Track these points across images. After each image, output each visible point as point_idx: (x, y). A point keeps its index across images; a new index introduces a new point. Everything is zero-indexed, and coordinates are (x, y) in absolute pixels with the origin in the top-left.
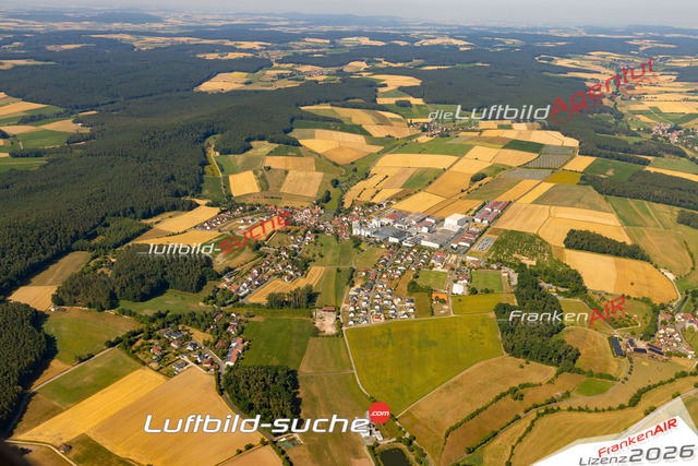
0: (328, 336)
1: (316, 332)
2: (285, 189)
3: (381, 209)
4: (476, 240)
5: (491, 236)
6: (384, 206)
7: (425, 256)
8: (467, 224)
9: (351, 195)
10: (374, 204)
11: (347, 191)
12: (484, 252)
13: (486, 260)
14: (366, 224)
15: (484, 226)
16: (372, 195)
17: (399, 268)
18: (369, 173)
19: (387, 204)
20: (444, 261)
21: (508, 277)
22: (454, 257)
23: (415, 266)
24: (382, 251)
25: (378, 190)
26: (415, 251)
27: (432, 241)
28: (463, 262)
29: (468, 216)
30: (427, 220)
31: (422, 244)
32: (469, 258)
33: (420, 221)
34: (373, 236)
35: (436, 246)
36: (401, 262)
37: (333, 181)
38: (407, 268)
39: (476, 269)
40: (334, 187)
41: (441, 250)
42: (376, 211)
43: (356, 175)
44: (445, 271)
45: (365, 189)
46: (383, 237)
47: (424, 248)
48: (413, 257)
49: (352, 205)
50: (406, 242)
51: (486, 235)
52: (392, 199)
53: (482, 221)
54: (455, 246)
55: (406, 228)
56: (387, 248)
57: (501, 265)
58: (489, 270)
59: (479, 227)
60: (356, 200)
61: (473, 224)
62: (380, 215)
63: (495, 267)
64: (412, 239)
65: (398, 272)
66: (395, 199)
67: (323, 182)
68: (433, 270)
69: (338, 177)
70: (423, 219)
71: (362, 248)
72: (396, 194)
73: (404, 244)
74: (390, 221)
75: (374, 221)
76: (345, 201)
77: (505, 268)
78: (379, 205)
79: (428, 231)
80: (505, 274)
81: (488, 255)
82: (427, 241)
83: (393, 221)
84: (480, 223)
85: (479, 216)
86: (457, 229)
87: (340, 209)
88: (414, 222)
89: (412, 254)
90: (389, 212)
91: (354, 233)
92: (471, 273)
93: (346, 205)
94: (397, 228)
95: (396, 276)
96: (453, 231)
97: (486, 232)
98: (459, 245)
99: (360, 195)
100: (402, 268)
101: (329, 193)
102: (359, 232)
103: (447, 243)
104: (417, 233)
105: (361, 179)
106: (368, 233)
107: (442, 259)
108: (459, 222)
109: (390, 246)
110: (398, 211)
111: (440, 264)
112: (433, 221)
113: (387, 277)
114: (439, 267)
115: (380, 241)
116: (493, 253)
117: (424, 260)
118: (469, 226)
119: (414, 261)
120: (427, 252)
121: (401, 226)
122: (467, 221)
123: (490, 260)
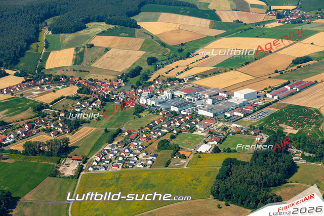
0: (65, 177)
1: (56, 174)
2: (97, 65)
3: (181, 84)
4: (254, 112)
5: (272, 109)
6: (185, 81)
7: (193, 122)
8: (257, 99)
9: (162, 71)
10: (177, 79)
11: (159, 68)
12: (254, 121)
13: (249, 128)
14: (157, 95)
15: (271, 101)
16: (180, 72)
17: (162, 130)
18: (192, 54)
19: (189, 79)
20: (208, 127)
21: (260, 141)
22: (221, 124)
23: (178, 129)
24: (157, 117)
25: (188, 68)
26: (187, 118)
27: (208, 110)
28: (225, 129)
29: (263, 92)
30: (220, 94)
31: (199, 113)
32: (234, 125)
33: (214, 95)
34: (158, 105)
35: (211, 115)
36: (168, 126)
37: (148, 59)
38: (171, 131)
39: (234, 134)
40: (149, 65)
41: (213, 119)
42: (174, 85)
43: (179, 55)
44: (205, 134)
45: (177, 67)
46: (167, 107)
47: (197, 116)
48: (181, 123)
49: (155, 80)
50: (185, 111)
51: (268, 108)
52: (197, 76)
53: (273, 97)
54: (228, 115)
55: (196, 100)
56: (164, 115)
57: (260, 132)
58: (246, 135)
59: (267, 101)
60: (162, 75)
61: (262, 99)
62: (176, 89)
63: (252, 133)
64: (192, 109)
65: (160, 134)
66: (200, 76)
67: (140, 60)
68: (193, 133)
69: (159, 56)
70: (218, 94)
71: (141, 114)
72: (205, 72)
73: (182, 112)
74: (183, 94)
75: (165, 92)
76: (152, 76)
77: (263, 134)
78: (180, 80)
79: (213, 103)
80: (259, 139)
81: (255, 124)
82: (203, 110)
83: (185, 93)
84: (270, 99)
85: (272, 92)
86: (241, 102)
87: (141, 82)
88: (207, 96)
89: (182, 120)
90: (187, 87)
91: (141, 102)
92: (226, 137)
93: (151, 80)
94: (187, 100)
95: (154, 137)
96: (236, 104)
97: (270, 106)
98: (234, 115)
99: (169, 72)
100: (165, 131)
101: (141, 69)
102: (145, 103)
103: (224, 113)
104: (202, 104)
105: (181, 59)
106: (153, 103)
107: (207, 125)
108: (246, 96)
109: (167, 114)
110: (197, 86)
111: (203, 129)
112: (225, 95)
113: (147, 137)
114: (200, 131)
115: (161, 110)
116: (262, 122)
117: (189, 125)
118: (257, 101)
119: (180, 126)
120: (198, 120)
121: (190, 98)
122: (258, 97)
123: (252, 127)
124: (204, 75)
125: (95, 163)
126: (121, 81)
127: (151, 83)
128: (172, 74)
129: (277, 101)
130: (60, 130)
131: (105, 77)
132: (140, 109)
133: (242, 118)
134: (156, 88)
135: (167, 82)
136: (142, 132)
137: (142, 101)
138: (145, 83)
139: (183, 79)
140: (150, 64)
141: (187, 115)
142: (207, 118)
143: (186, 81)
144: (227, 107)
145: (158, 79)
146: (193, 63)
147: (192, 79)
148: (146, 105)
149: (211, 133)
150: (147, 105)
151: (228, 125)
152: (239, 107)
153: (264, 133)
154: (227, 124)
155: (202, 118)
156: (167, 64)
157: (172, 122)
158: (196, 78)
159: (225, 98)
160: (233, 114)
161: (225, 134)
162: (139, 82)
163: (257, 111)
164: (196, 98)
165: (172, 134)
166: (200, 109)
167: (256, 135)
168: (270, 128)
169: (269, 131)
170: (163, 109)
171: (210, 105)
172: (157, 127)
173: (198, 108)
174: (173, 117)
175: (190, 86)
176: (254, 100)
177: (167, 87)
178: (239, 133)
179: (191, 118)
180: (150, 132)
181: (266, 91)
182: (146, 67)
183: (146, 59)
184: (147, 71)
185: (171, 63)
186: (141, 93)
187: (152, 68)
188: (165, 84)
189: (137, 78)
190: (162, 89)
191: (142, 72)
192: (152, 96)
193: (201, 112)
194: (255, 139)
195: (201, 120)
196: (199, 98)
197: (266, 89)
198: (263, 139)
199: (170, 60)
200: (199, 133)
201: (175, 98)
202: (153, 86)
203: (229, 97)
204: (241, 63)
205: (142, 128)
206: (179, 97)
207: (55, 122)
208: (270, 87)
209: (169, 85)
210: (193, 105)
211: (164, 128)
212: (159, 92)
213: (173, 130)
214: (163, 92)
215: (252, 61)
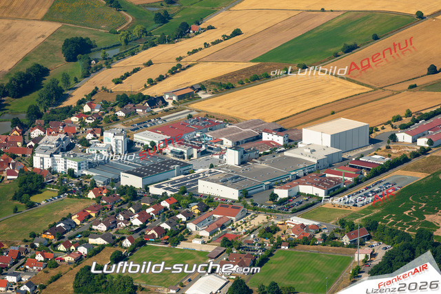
3: (156, 110)
4: (358, 182)
5: (409, 174)
6: (166, 104)
7: (180, 216)
8: (370, 148)
9: (103, 78)
10: (144, 98)
11: (98, 69)
12: (354, 209)
13: (339, 226)
14: (86, 144)
15: (408, 151)
16: (154, 77)
17: (91, 241)
18: (194, 27)
19: (180, 97)
20: (223, 227)
21: (365, 261)
22: (260, 219)
23: (137, 237)
24: (81, 205)
25: (179, 66)
26: (164, 204)
27: (224, 182)
28: (270, 231)
29: (388, 129)
30: (266, 137)
31: (200, 191)
32: (297, 220)
33: (247, 141)
34: (86, 172)
35: (232, 194)
36: (109, 228)
37: (67, 43)
38: (115, 242)
39: (292, 244)
40: (69, 60)
41: (239, 205)
42: (135, 114)
43: (157, 31)
44: (210, 248)
45: (149, 64)
46: (111, 176)
47: (194, 197)
48: (146, 219)
49: (81, 102)
50: (159, 187)
51: (398, 172)
52: (202, 87)
53: (414, 141)
54: (282, 193)
55: (195, 156)
56: (99, 198)
57: (369, 238)
58: (328, 247)
59: (396, 153)
60: (105, 89)
61: (383, 147)
62: (141, 126)
63: (346, 240)
64: (182, 180)
65: (83, 250)
66: (213, 87)
67: (44, 47)
68: (178, 247)
69: (101, 35)
70: (259, 137)
71: (34, 199)
72: (226, 77)
73: (154, 190)
74: (158, 138)
75: (108, 136)
76: (75, 93)
77: (375, 243)
78: (154, 102)
79: (242, 163)
80: (362, 257)
81: (355, 215)
82: (212, 181)
83: (166, 137)
84: (407, 145)
85: (412, 128)
86: (321, 155)
87: (42, 110)
88: (228, 143)
89: (150, 211)
90: (171, 118)
91: (37, 164)
92: (271, 254)
93: (71, 102)
94: (170, 156)
95: (67, 259)
96: (306, 162)
97: (405, 165)
98: (299, 194)
99: (123, 78)
100: (100, 241)
101: (45, 72)
102: (48, 163)
103: (271, 187)
104: (212, 166)
105: (164, 40)
106: (72, 165)
107: (221, 223)
108: (336, 139)
109: (108, 195)
110: (203, 115)
111: (206, 234)
112: (280, 140)
113: (46, 260)
114: (199, 239)
115: (94, 185)
116: (376, 211)
117: (169, 223)
118: (369, 152)
119: (143, 227)
120: (194, 208)
121: (179, 150)
122: (372, 141)
123: (346, 225)
124: (223, 86)
127: (70, 111)
128: (133, 86)
129: (424, 151)
132: (33, 183)
133: (321, 200)
134: (83, 124)
135: (117, 108)
136: (33, 246)
137: (41, 161)
138: (53, 112)
139: (161, 98)
140: (71, 58)
141: (164, 197)
142: (224, 203)
143: (170, 102)
144: (281, 171)
145: (90, 98)
146: (195, 51)
147: (188, 96)
148: (52, 171)
149: (228, 243)
150: (55, 173)
151: (278, 222)
152: (315, 172)
153: (380, 239)
154: (278, 218)
155: (208, 203)
156: (121, 57)
157: (121, 217)
158: (200, 94)
159: (279, 146)
160: (295, 190)
161: (268, 244)
162: (36, 108)
163: (367, 179)
164: (195, 151)
165: (118, 249)
166: (205, 179)
167: (354, 245)
168: (399, 225)
169: (393, 233)
170: (100, 183)
171: (232, 167)
172: (77, 231)
173: (198, 175)
174: (124, 203)
175: (182, 116)
176: (361, 151)
177: (116, 119)
178: (308, 241)
179: (176, 206)
180: (56, 246)
181: (398, 124)
182: (59, 67)
183: (60, 43)
184: (60, 79)
185: (133, 54)
186: (37, 140)
187: (77, 68)
188: (111, 113)
189: (32, 99)
190: (99, 127)
191: (47, 81)
192: (70, 147)
193: (205, 188)
194: (353, 258)
195: (204, 209)
196: (204, 148)
197: (398, 118)
198: (373, 255)
199: (130, 45)
200: (196, 244)
201: (136, 150)
202: (74, 119)
203: (291, 143)
204: (333, 50)
205: (34, 235)
206: (146, 148)
208: (409, 114)
209: (121, 114)
210: (186, 169)
211: (98, 234)
212: (89, 136)
213: (123, 239)
214: (102, 135)
215: (367, 43)
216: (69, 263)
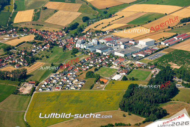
0: (23, 95)
1: (17, 92)
2: (48, 21)
3: (104, 35)
4: (152, 54)
5: (164, 52)
6: (107, 33)
7: (110, 60)
8: (155, 45)
9: (92, 26)
10: (101, 31)
11: (90, 24)
12: (151, 60)
13: (148, 64)
14: (88, 42)
15: (164, 47)
16: (104, 27)
17: (90, 65)
18: (113, 15)
19: (110, 32)
20: (120, 63)
21: (154, 73)
22: (129, 62)
23: (100, 65)
24: (87, 57)
25: (110, 24)
26: (107, 57)
27: (121, 52)
28: (132, 65)
29: (159, 41)
30: (130, 42)
31: (115, 54)
32: (138, 62)
33: (126, 43)
34: (88, 49)
35: (123, 55)
36: (94, 62)
37: (83, 18)
38: (95, 66)
39: (137, 68)
40: (84, 22)
41: (124, 58)
42: (99, 35)
43: (104, 15)
44: (118, 68)
45: (103, 23)
46: (94, 50)
47: (114, 56)
49: (87, 32)
50: (105, 53)
51: (161, 52)
52: (115, 30)
53: (165, 44)
54: (134, 56)
55: (113, 46)
56: (91, 55)
57: (155, 67)
58: (145, 69)
59: (161, 47)
60: (92, 29)
61: (158, 46)
62: (101, 38)
63: (150, 68)
64: (111, 51)
65: (88, 67)
66: (118, 29)
67: (78, 18)
68: (110, 68)
69: (91, 16)
70: (128, 42)
71: (76, 54)
72: (120, 27)
73: (104, 54)
74: (105, 41)
75: (93, 40)
76: (85, 29)
77: (156, 69)
78: (104, 32)
79: (125, 48)
80: (154, 72)
81: (152, 62)
82: (118, 52)
83: (107, 41)
84: (163, 45)
85: (165, 41)
86: (143, 47)
87: (77, 33)
88: (121, 43)
89: (103, 59)
90: (108, 37)
91: (77, 46)
92: (132, 70)
93: (84, 32)
94: (108, 46)
95: (84, 69)
96: (140, 48)
97: (163, 50)
98: (138, 56)
99: (96, 26)
100: (92, 65)
101: (78, 24)
102: (79, 46)
103: (132, 54)
104: (117, 48)
105: (106, 18)
106: (85, 47)
107: (120, 62)
108: (147, 43)
109: (93, 54)
110: (115, 36)
111: (117, 65)
112: (133, 43)
113: (79, 69)
114: (115, 66)
115: (90, 52)
116: (156, 61)
117: (108, 62)
118: (154, 47)
119: (102, 62)
120: (114, 58)
121: (110, 44)
122: (155, 44)
123: (149, 64)
125: (43, 86)
126: (64, 32)
127: (84, 34)
128: (99, 28)
129: (168, 47)
130: (21, 64)
131: (54, 29)
132: (76, 51)
133: (143, 58)
134: (87, 37)
135: (95, 34)
136: (76, 66)
137: (78, 46)
138: (80, 34)
139: (106, 32)
140: (84, 21)
141: (107, 55)
142: (121, 58)
143: (108, 33)
144: (134, 50)
145: (89, 31)
146: (113, 21)
147: (112, 31)
148: (80, 48)
149: (122, 67)
150: (81, 48)
151: (133, 63)
152: (142, 51)
153: (158, 68)
154: (133, 62)
156: (96, 21)
157: (97, 60)
158: (115, 31)
159: (133, 44)
160: (137, 55)
161: (131, 68)
162: (76, 33)
163: (154, 53)
164: (114, 45)
165: (96, 67)
166: (116, 51)
167: (152, 69)
168: (162, 64)
169: (161, 66)
171: (122, 49)
172: (86, 63)
173: (114, 51)
174: (97, 56)
175: (110, 36)
176: (152, 46)
177: (95, 36)
178: (141, 67)
179: (110, 58)
180: (81, 66)
181: (161, 40)
182: (81, 23)
183: (82, 18)
184: (82, 26)
185: (99, 21)
186: (77, 40)
187: (85, 24)
188: (94, 35)
189: (75, 31)
190: (91, 38)
191: (79, 27)
192: (84, 42)
193: (116, 54)
194: (151, 72)
195: (116, 59)
196: (116, 44)
197: (161, 39)
198: (156, 71)
199: (98, 19)
201: (100, 44)
202: (85, 36)
203: (136, 44)
204: (145, 22)
205: (76, 63)
206: (102, 44)
207: (18, 59)
208: (164, 38)
209: (96, 35)
210: (112, 49)
211: (91, 64)
212: (89, 40)
213: (97, 65)
214: (92, 40)
215: (153, 20)
216: (85, 70)
